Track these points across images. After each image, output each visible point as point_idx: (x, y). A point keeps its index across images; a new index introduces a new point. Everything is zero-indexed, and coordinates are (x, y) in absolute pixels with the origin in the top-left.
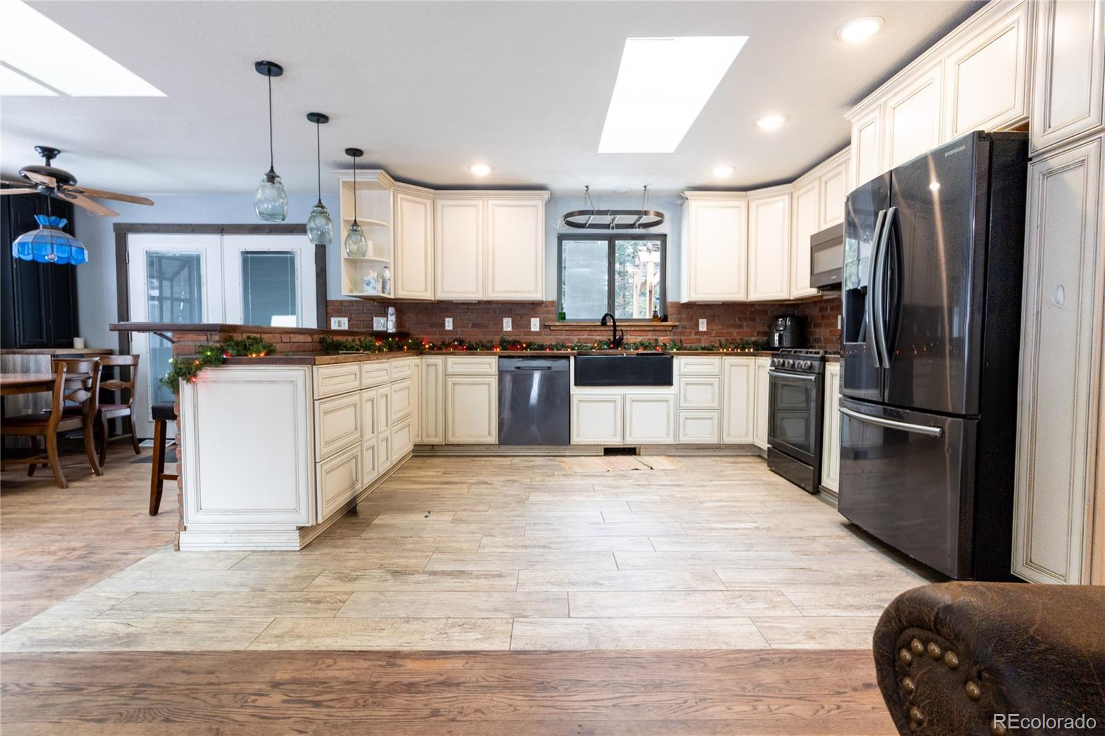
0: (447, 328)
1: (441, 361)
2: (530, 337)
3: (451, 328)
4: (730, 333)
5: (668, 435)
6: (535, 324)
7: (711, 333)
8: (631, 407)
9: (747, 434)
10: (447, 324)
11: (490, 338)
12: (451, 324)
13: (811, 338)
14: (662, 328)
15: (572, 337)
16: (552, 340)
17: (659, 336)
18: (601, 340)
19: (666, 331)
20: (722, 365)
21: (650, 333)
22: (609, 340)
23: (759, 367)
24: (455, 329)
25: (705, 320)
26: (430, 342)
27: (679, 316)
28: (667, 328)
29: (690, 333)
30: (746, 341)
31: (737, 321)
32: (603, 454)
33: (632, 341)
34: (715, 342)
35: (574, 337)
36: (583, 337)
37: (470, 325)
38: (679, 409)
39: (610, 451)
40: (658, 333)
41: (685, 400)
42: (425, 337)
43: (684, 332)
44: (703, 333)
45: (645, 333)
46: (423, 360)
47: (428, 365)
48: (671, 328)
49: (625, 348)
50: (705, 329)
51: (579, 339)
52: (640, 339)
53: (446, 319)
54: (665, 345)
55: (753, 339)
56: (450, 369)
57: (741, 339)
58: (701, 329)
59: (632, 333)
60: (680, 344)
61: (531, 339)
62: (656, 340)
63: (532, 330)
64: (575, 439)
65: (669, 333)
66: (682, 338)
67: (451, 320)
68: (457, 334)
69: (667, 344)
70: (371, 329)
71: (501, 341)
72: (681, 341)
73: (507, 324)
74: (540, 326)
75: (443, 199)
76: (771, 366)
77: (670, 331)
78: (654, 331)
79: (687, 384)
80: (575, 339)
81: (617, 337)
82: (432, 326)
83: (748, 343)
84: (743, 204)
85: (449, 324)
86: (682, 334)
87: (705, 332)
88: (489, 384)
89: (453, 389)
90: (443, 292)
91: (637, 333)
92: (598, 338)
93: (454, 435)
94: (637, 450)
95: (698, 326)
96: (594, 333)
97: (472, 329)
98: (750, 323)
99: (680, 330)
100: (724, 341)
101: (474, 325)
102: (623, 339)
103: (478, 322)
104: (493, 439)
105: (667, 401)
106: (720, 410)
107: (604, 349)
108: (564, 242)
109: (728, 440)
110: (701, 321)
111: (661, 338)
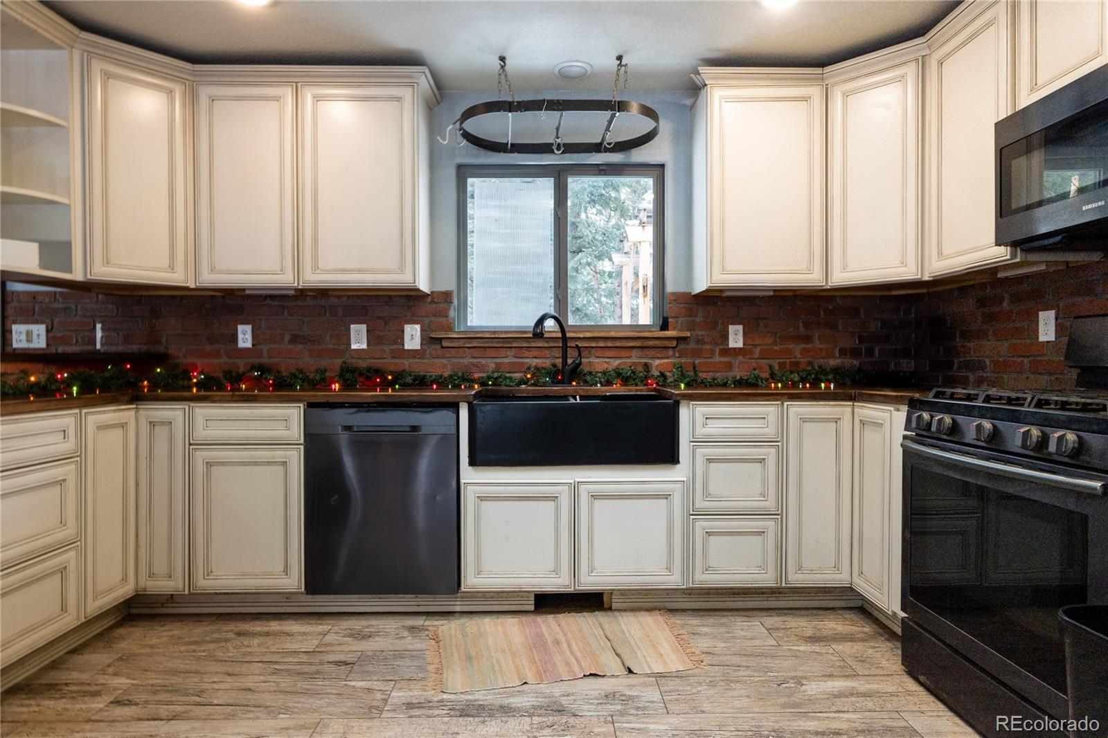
0: (241, 344)
1: (180, 413)
2: (401, 361)
3: (249, 344)
4: (789, 352)
5: (669, 569)
6: (413, 337)
7: (751, 352)
8: (591, 510)
9: (837, 567)
10: (240, 336)
11: (324, 363)
12: (249, 336)
13: (956, 361)
14: (657, 343)
15: (483, 361)
16: (445, 366)
17: (653, 358)
18: (540, 366)
19: (666, 348)
20: (783, 420)
21: (634, 353)
22: (554, 365)
23: (862, 423)
24: (258, 347)
25: (740, 328)
26: (202, 373)
27: (690, 319)
28: (667, 343)
29: (712, 352)
30: (820, 367)
31: (802, 329)
32: (532, 608)
33: (599, 368)
34: (760, 368)
35: (489, 360)
36: (506, 360)
37: (287, 338)
38: (694, 514)
39: (548, 603)
40: (651, 353)
41: (706, 494)
42: (199, 362)
43: (701, 351)
44: (736, 351)
45: (623, 353)
46: (142, 413)
47: (153, 424)
48: (674, 343)
49: (586, 382)
50: (740, 344)
51: (497, 364)
52: (615, 363)
53: (240, 328)
54: (663, 375)
55: (833, 362)
56: (201, 432)
57: (810, 363)
58: (732, 344)
59: (599, 353)
60: (691, 374)
61: (406, 364)
62: (646, 365)
63: (406, 347)
64: (472, 579)
65: (671, 352)
66: (697, 362)
67: (248, 328)
68: (261, 356)
69: (668, 374)
70: (90, 348)
71: (342, 370)
72: (694, 368)
73: (359, 339)
74: (422, 339)
75: (211, 83)
76: (905, 430)
77: (673, 348)
78: (642, 348)
79: (710, 461)
80: (490, 364)
81: (570, 361)
82: (212, 340)
83: (822, 370)
84: (815, 92)
85: (245, 337)
86: (697, 353)
87: (740, 349)
88: (284, 464)
89: (208, 474)
90: (212, 270)
91: (609, 353)
92: (534, 362)
93: (208, 573)
94: (605, 598)
95: (727, 339)
96: (527, 354)
97: (290, 347)
98: (828, 332)
99: (692, 345)
100: (777, 368)
101: (295, 339)
102: (580, 363)
103: (301, 333)
104: (294, 580)
105: (666, 497)
106: (778, 514)
107: (545, 384)
108: (470, 181)
109: (796, 578)
110: (732, 328)
111: (657, 362)
